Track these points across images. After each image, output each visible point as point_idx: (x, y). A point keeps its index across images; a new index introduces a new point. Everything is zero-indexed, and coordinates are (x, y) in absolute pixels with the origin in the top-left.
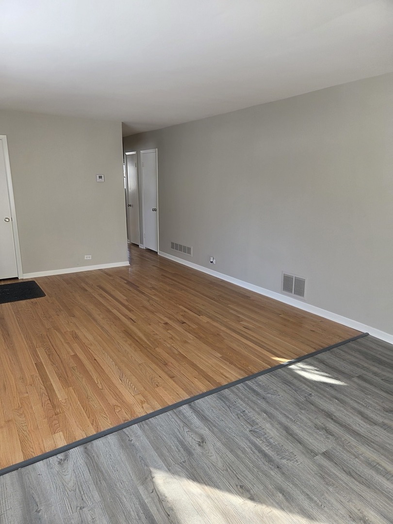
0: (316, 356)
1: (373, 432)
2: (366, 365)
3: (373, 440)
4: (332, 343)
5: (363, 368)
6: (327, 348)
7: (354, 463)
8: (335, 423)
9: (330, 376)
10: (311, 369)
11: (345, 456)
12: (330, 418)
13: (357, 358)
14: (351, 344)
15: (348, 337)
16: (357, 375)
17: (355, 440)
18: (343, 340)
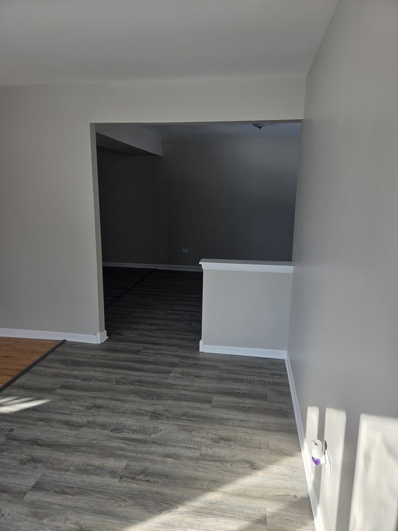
0: (14, 384)
1: (79, 436)
2: (66, 372)
3: (81, 443)
4: (30, 363)
5: (65, 376)
6: (26, 369)
7: (66, 478)
8: (42, 448)
9: (31, 399)
10: (10, 401)
11: (56, 476)
12: (36, 445)
13: (58, 368)
14: (51, 356)
15: (46, 350)
16: (59, 386)
17: (64, 454)
18: (42, 355)
